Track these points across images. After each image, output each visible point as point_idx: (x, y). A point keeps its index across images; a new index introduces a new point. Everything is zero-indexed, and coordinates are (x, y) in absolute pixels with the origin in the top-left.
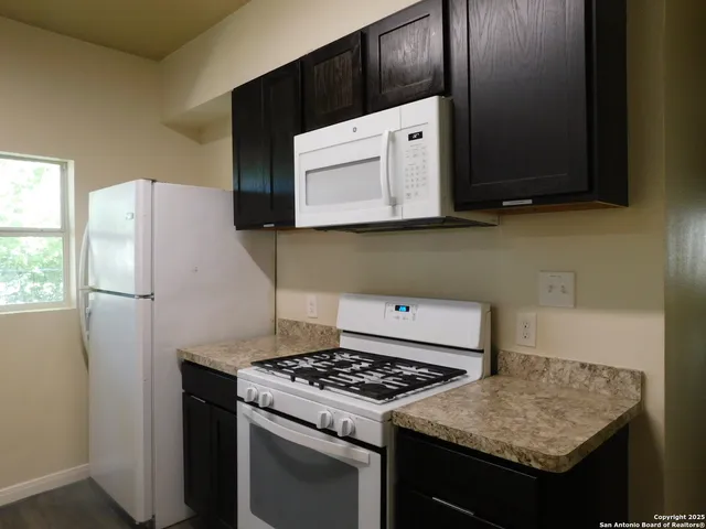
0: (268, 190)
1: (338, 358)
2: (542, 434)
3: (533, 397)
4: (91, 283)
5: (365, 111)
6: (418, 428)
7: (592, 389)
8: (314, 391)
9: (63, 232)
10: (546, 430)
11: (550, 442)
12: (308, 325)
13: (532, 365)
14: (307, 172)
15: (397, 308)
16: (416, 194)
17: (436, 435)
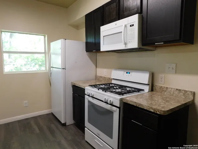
0: (94, 42)
1: (111, 85)
2: (162, 105)
3: (161, 97)
4: (51, 66)
5: (119, 19)
6: (129, 103)
7: (179, 96)
8: (104, 92)
9: (45, 53)
10: (163, 105)
11: (163, 107)
12: (104, 77)
13: (163, 89)
14: (104, 36)
15: (127, 73)
16: (132, 41)
17: (133, 104)
